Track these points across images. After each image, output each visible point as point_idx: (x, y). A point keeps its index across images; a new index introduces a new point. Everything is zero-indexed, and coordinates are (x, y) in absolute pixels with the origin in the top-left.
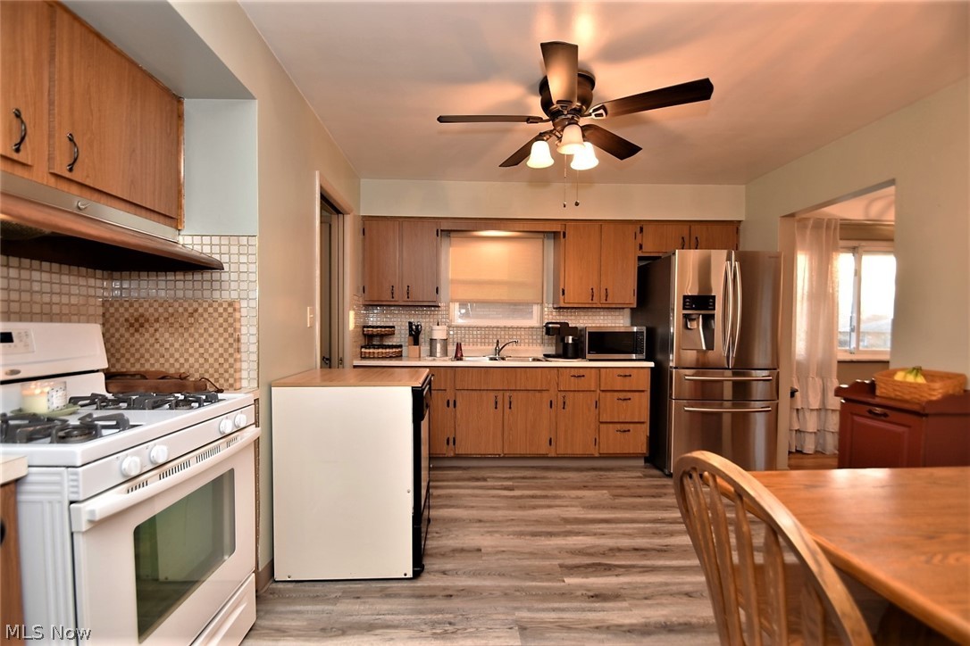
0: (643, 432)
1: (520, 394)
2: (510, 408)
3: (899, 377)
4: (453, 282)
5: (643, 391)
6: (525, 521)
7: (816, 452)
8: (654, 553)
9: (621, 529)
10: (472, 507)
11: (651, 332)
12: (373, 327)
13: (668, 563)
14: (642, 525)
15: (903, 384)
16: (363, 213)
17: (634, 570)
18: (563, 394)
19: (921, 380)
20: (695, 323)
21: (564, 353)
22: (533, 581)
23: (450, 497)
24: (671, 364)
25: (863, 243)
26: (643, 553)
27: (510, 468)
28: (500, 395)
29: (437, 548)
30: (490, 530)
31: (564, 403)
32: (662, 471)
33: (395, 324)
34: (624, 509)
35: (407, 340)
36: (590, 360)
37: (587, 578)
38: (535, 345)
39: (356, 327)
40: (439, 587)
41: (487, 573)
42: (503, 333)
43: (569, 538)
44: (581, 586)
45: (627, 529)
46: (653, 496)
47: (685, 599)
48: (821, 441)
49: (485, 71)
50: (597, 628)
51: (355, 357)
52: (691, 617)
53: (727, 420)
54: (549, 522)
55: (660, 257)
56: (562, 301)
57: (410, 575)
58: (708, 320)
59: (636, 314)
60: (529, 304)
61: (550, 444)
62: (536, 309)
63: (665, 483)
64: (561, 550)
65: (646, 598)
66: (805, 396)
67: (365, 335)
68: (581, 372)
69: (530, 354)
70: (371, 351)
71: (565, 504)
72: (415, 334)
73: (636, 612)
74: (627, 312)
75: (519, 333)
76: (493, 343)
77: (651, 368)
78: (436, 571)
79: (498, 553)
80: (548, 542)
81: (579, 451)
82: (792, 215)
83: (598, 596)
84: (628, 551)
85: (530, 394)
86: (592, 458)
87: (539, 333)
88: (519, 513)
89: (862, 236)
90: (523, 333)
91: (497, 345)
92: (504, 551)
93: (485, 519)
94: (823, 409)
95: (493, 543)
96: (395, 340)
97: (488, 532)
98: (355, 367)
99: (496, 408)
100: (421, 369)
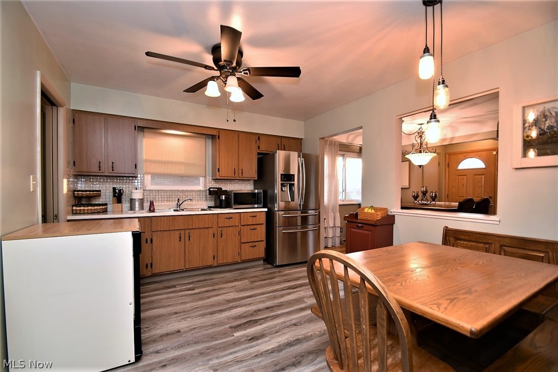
0: (263, 245)
1: (196, 231)
2: (189, 240)
3: (366, 210)
4: (146, 161)
5: (262, 224)
6: (205, 306)
7: (332, 246)
8: (276, 308)
9: (259, 299)
10: (169, 305)
11: (265, 192)
12: (83, 191)
13: (283, 311)
14: (268, 295)
15: (367, 213)
16: (72, 108)
17: (268, 319)
18: (221, 229)
19: (373, 211)
20: (286, 188)
21: (220, 205)
22: (216, 341)
23: (152, 302)
24: (276, 209)
25: (346, 153)
26: (271, 309)
27: (189, 276)
28: (182, 232)
29: (147, 338)
30: (184, 317)
31: (222, 234)
32: (272, 265)
33: (100, 189)
34: (258, 288)
35: (111, 199)
36: (235, 209)
37: (246, 330)
38: (201, 201)
39: (68, 191)
40: (155, 362)
41: (188, 344)
42: (181, 194)
43: (232, 311)
44: (243, 336)
45: (261, 298)
46: (271, 279)
47: (294, 327)
48: (334, 241)
49: (180, 30)
50: (256, 356)
51: (68, 214)
52: (299, 336)
53: (299, 235)
54: (219, 304)
55: (269, 154)
56: (218, 175)
57: (133, 360)
58: (292, 186)
59: (256, 183)
60: (196, 177)
61: (214, 259)
62: (202, 179)
63: (274, 271)
64: (229, 318)
65: (277, 332)
66: (328, 222)
67: (75, 197)
68: (231, 215)
69: (199, 206)
70: (82, 208)
71: (226, 292)
72: (118, 196)
73: (273, 341)
74: (252, 182)
75: (191, 194)
76: (175, 200)
77: (266, 211)
78: (151, 353)
79: (191, 330)
80: (221, 316)
81: (230, 260)
82: (323, 138)
83: (253, 338)
84: (264, 310)
85: (202, 230)
86: (237, 263)
87: (204, 194)
88: (200, 303)
89: (346, 149)
90: (194, 194)
91: (178, 202)
92: (195, 328)
93: (179, 311)
94: (334, 227)
95: (187, 325)
96: (101, 200)
97: (183, 318)
98: (68, 221)
99: (180, 241)
100: (123, 220)
